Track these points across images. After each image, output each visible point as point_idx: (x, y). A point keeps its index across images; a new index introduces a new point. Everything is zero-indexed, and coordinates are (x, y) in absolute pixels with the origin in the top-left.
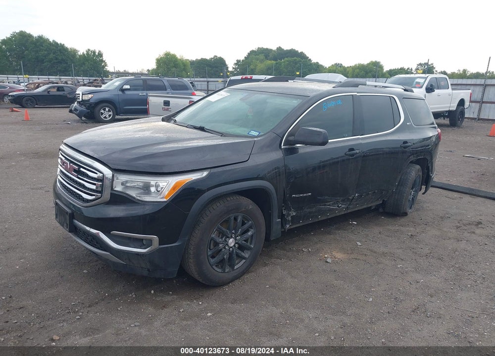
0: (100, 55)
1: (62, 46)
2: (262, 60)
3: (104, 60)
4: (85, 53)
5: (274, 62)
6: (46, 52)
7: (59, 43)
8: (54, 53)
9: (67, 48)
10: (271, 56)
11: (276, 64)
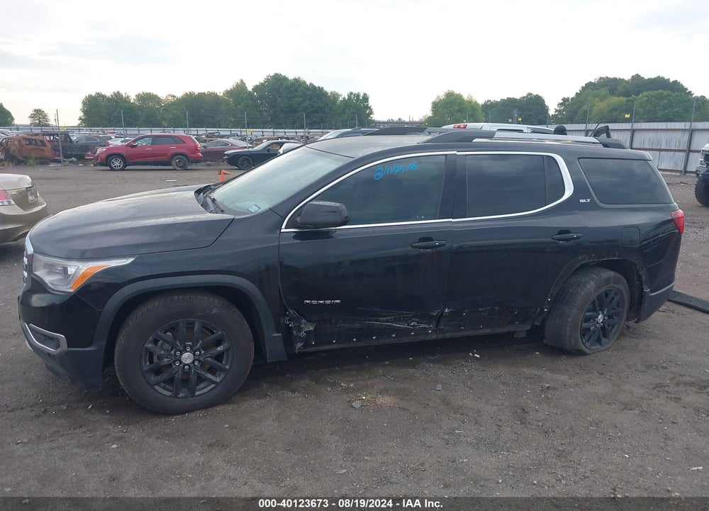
0: (366, 98)
1: (321, 90)
2: (605, 96)
3: (370, 105)
4: (347, 98)
5: (624, 99)
6: (301, 99)
7: (317, 86)
8: (310, 100)
9: (326, 93)
10: (620, 88)
11: (628, 101)
